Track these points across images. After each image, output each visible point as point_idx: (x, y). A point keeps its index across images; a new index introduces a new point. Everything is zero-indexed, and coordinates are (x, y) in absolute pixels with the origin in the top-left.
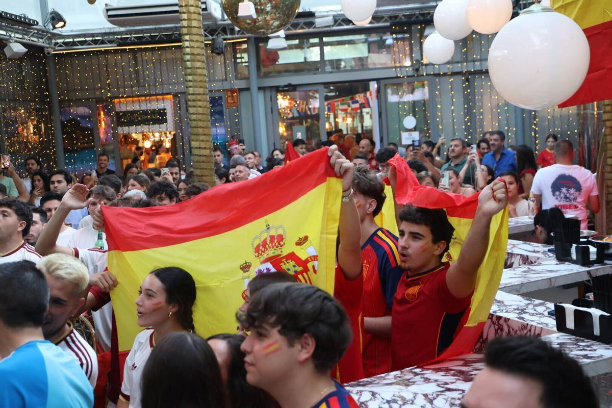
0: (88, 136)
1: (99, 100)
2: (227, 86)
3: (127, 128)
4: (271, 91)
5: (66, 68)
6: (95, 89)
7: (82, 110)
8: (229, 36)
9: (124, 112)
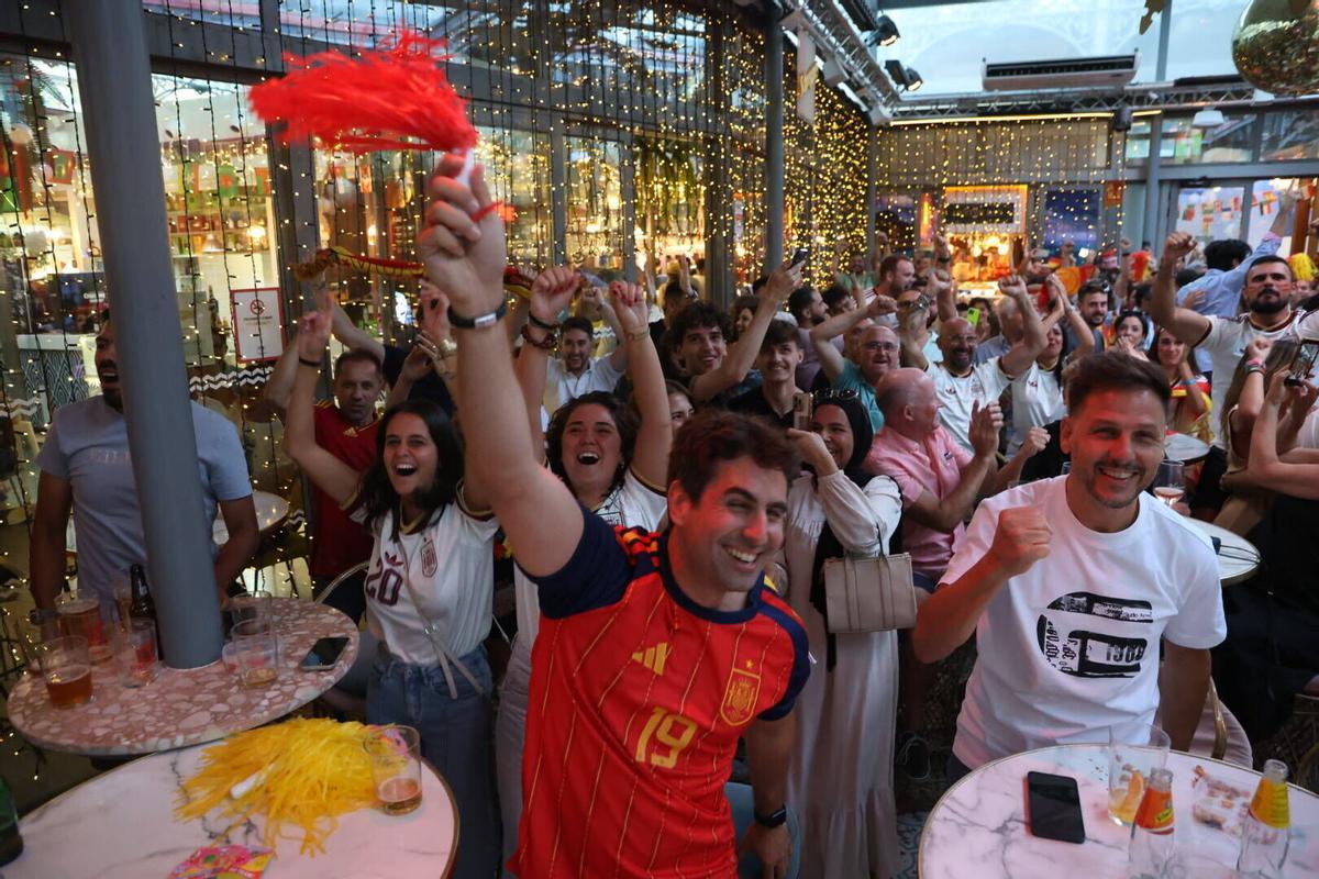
0: (910, 233)
1: (927, 188)
2: (1110, 176)
3: (963, 225)
4: (1171, 186)
5: (890, 145)
6: (925, 173)
7: (904, 200)
8: (1135, 107)
9: (960, 205)
